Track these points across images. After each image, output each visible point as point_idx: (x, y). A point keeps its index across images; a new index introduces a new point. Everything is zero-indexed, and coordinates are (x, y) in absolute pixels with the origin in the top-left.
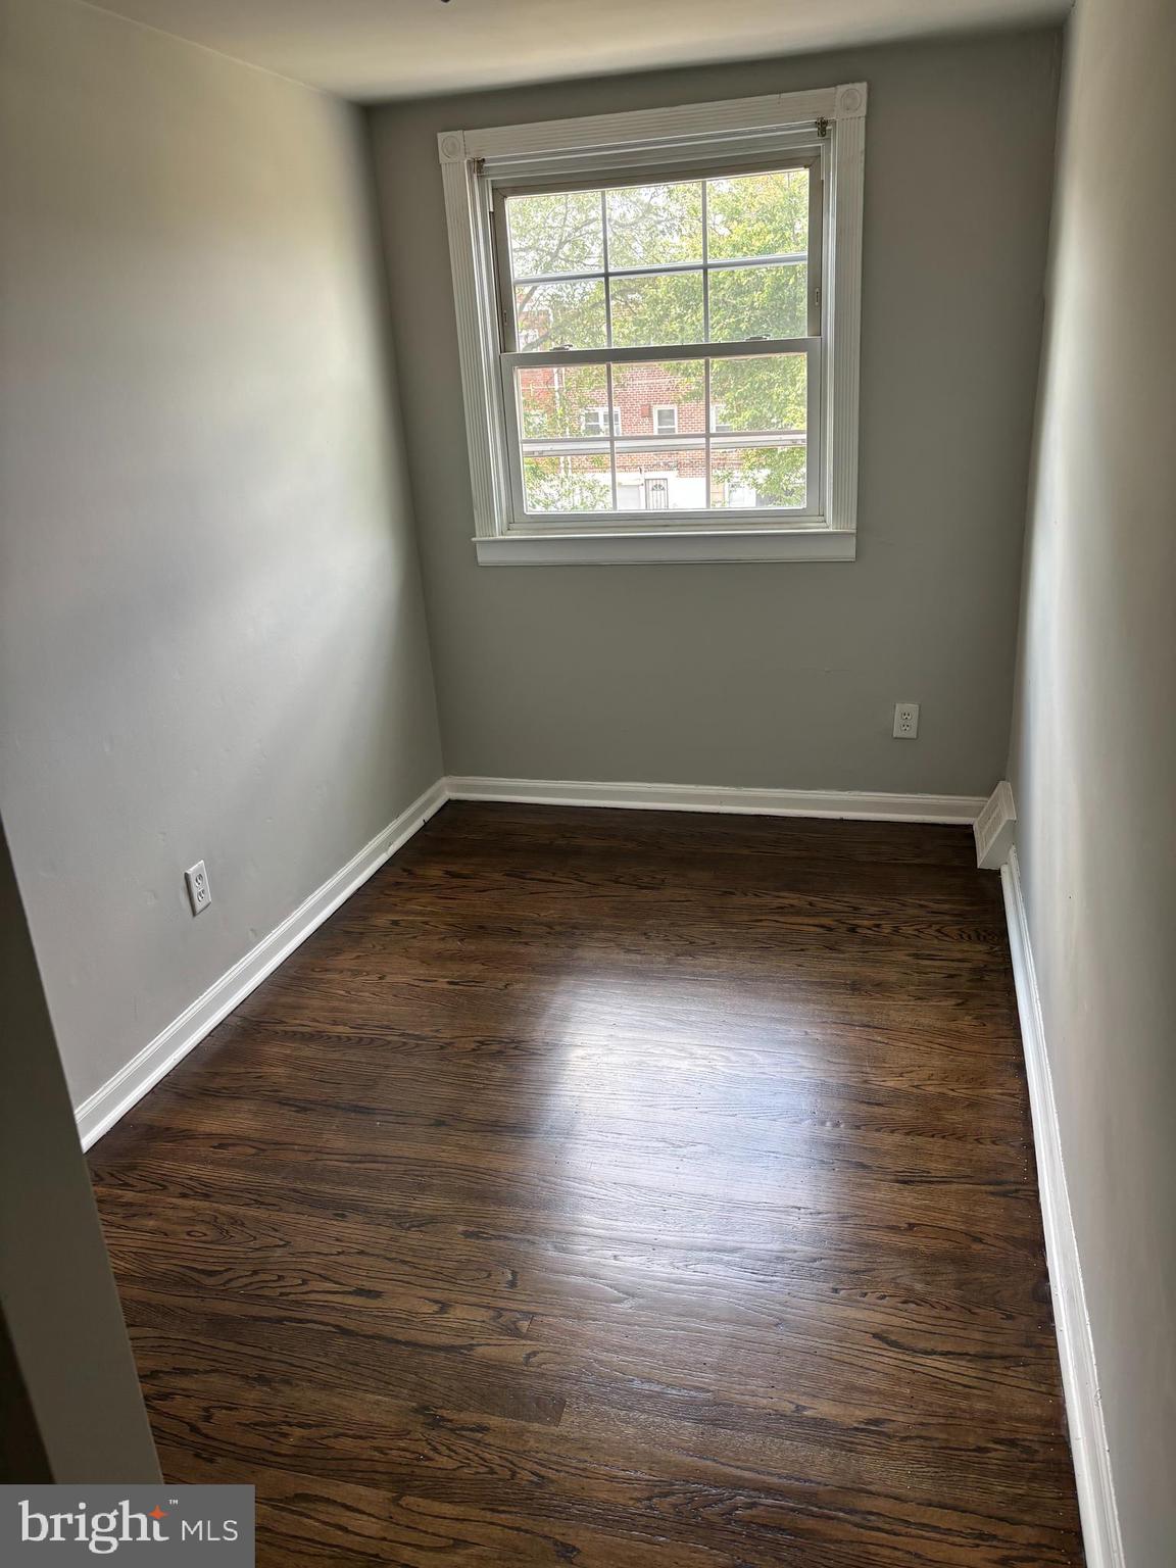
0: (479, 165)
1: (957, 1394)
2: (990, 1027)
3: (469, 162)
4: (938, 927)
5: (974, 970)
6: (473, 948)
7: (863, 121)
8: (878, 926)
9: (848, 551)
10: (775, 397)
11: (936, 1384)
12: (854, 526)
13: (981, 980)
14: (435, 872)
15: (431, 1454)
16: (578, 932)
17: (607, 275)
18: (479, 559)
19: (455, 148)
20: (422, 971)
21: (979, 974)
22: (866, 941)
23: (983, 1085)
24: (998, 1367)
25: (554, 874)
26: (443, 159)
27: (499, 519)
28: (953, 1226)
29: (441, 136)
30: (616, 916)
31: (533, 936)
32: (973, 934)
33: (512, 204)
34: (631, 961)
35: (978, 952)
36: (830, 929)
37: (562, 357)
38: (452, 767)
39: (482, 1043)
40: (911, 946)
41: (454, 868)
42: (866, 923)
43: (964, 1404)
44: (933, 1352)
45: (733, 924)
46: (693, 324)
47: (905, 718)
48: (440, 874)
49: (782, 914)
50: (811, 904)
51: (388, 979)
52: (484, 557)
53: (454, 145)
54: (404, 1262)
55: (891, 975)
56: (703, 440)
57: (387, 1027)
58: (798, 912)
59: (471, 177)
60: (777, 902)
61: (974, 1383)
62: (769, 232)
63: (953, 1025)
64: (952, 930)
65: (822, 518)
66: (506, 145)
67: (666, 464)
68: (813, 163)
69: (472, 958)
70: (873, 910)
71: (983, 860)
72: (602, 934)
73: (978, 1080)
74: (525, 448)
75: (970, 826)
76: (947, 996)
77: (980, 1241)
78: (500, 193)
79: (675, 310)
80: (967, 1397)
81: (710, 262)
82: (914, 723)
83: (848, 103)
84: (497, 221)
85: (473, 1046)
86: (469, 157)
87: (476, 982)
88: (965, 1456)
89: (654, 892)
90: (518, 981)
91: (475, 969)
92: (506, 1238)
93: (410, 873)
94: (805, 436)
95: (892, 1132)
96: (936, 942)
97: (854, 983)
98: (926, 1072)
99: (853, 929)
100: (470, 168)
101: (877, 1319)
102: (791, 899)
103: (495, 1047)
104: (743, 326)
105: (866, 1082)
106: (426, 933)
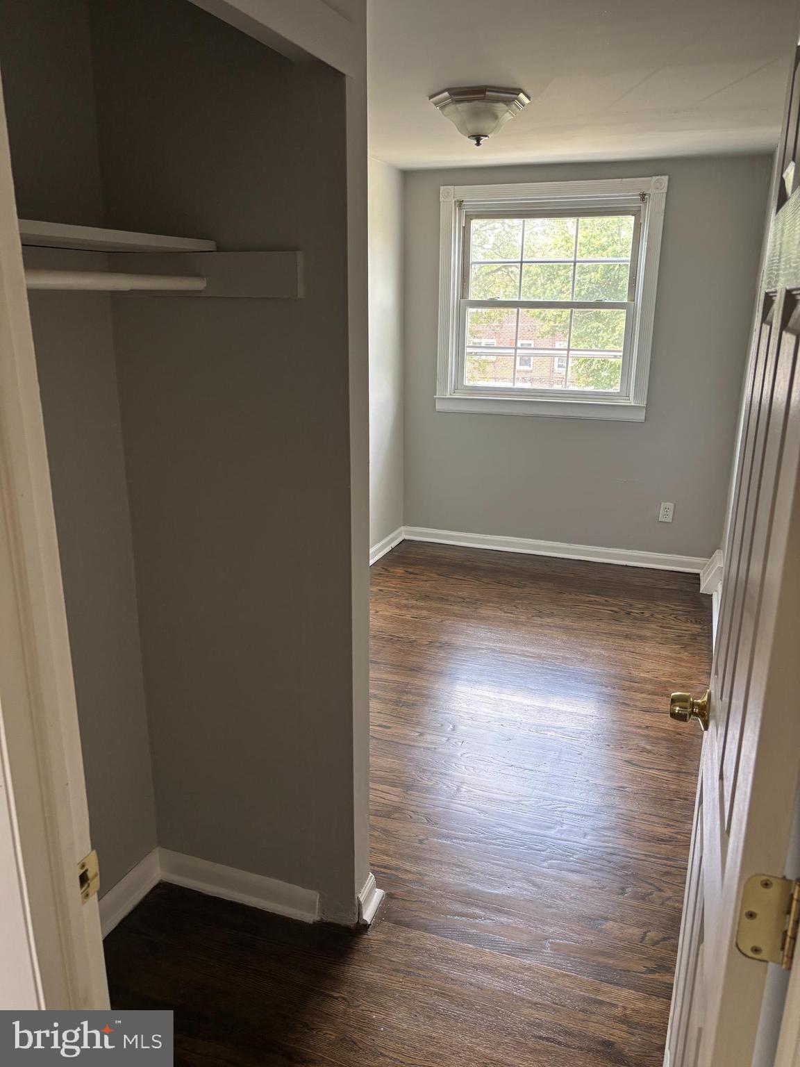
0: (460, 204)
1: (663, 783)
2: (697, 657)
3: (455, 202)
4: (675, 616)
5: (692, 635)
6: (423, 604)
7: (665, 195)
8: (642, 613)
9: (641, 416)
10: (601, 339)
11: (652, 778)
12: (645, 403)
13: (695, 639)
14: (400, 571)
15: (420, 779)
16: (479, 602)
17: (522, 262)
18: (437, 407)
19: (449, 194)
20: (397, 611)
21: (694, 637)
22: (635, 618)
23: (691, 679)
24: (683, 776)
25: (464, 577)
26: (442, 199)
27: (450, 387)
28: (668, 728)
29: (442, 188)
30: (499, 598)
31: (454, 602)
32: (693, 620)
33: (476, 224)
34: (507, 616)
35: (696, 628)
36: (616, 612)
37: (494, 304)
38: (406, 522)
39: (431, 642)
40: (660, 623)
41: (409, 570)
42: (636, 611)
43: (665, 786)
44: (653, 769)
45: (563, 606)
46: (551, 290)
47: (666, 511)
48: (403, 572)
49: (591, 604)
50: (606, 601)
51: (380, 613)
52: (439, 406)
53: (448, 193)
54: (401, 718)
55: (648, 634)
56: (566, 352)
57: (382, 632)
58: (600, 604)
59: (455, 209)
60: (588, 599)
61: (671, 779)
62: (604, 236)
63: (678, 655)
64: (683, 618)
65: (628, 398)
66: (475, 194)
67: (523, 378)
68: (637, 214)
69: (423, 608)
70: (640, 606)
71: (703, 589)
72: (491, 604)
73: (689, 677)
74: (468, 350)
75: (699, 574)
76: (676, 644)
77: (680, 735)
78: (469, 218)
79: (541, 281)
80: (666, 784)
81: (577, 259)
82: (671, 513)
83: (658, 186)
84: (466, 231)
85: (427, 643)
86: (456, 199)
87: (426, 618)
88: (664, 801)
89: (521, 589)
90: (448, 620)
91: (425, 613)
92: (448, 713)
93: (386, 570)
94: (621, 354)
95: (642, 693)
96: (673, 622)
97: (627, 635)
98: (661, 673)
99: (629, 613)
100: (455, 205)
101: (628, 756)
102: (597, 598)
103: (438, 644)
104: (583, 293)
105: (630, 673)
106: (398, 596)
